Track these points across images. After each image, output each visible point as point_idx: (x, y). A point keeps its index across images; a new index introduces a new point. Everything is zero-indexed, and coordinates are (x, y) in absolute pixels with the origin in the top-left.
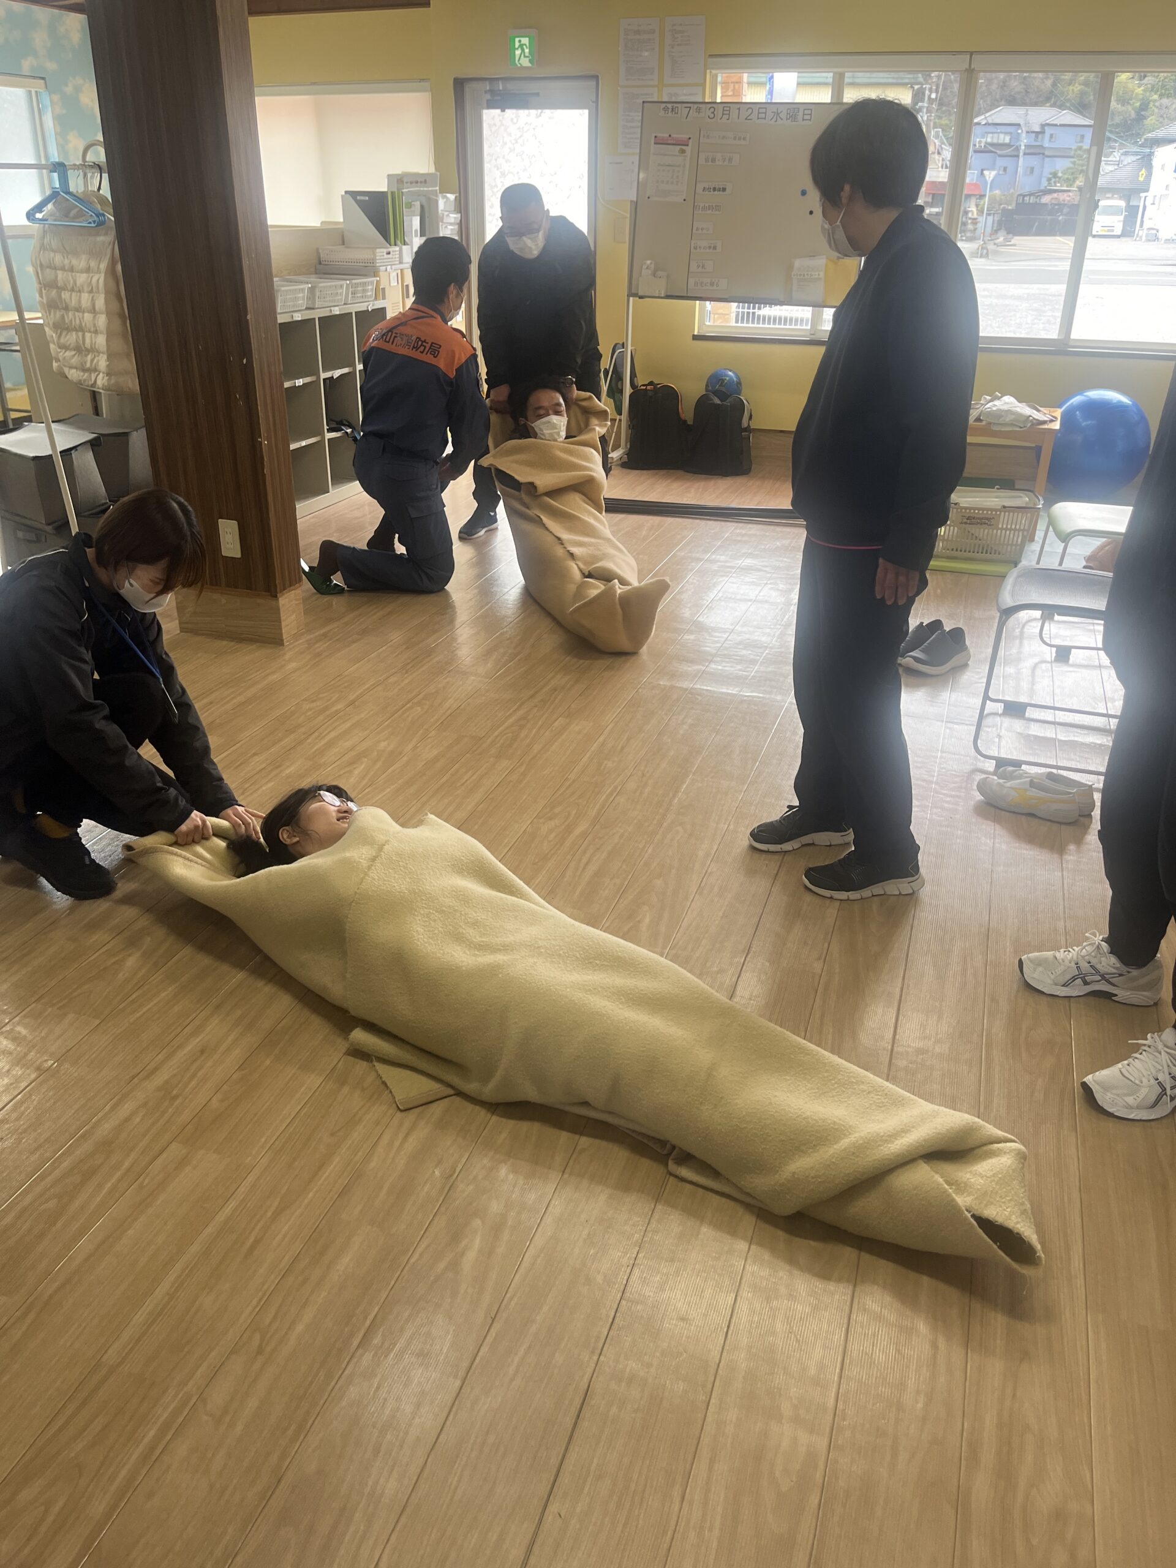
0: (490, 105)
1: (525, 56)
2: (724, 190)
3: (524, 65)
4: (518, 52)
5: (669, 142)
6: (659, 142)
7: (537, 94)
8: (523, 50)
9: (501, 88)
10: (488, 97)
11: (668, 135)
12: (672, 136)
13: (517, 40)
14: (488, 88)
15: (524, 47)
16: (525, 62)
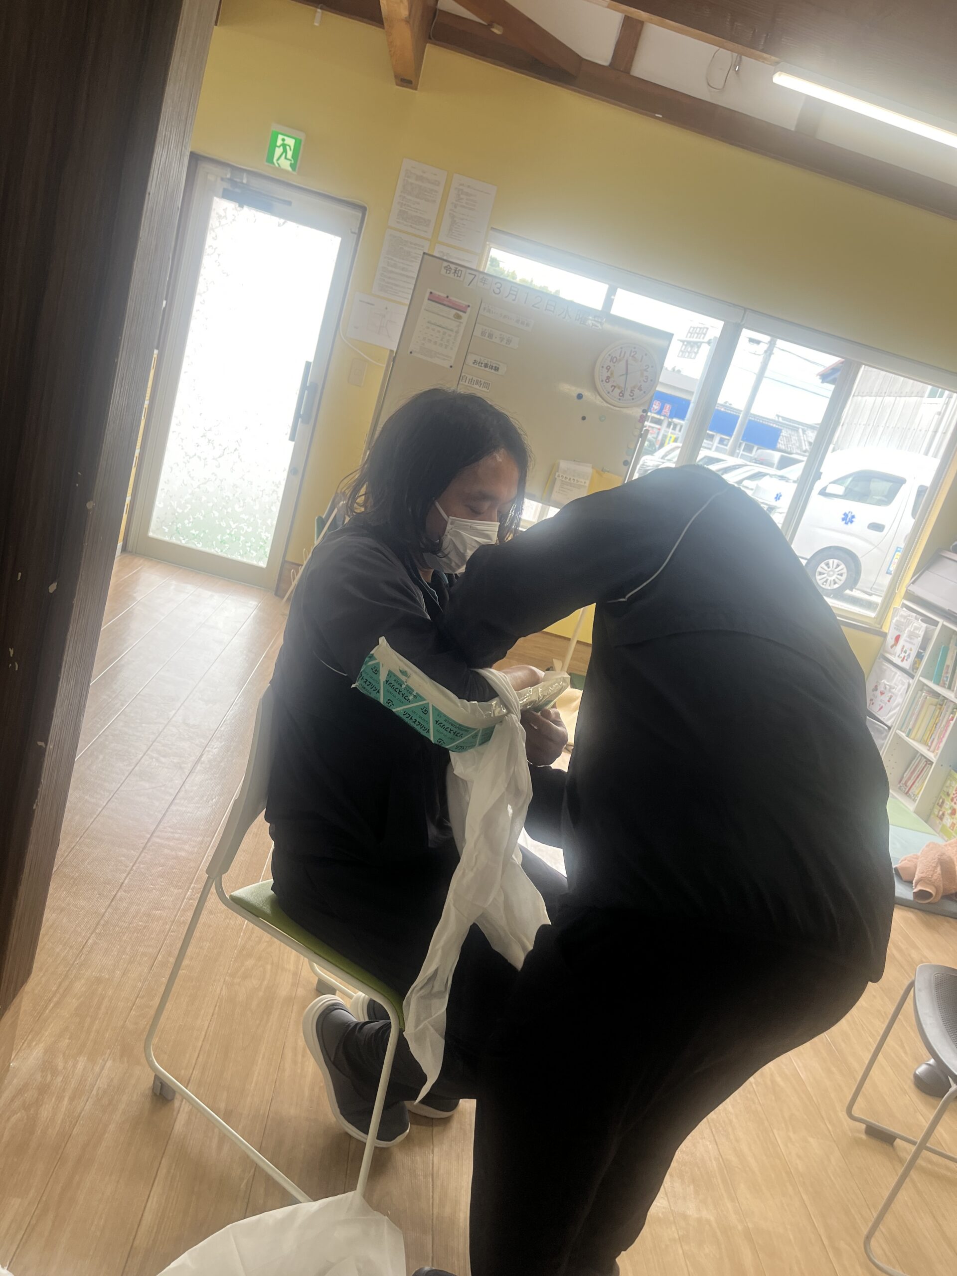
0: (227, 195)
1: (286, 158)
2: (497, 369)
3: (282, 167)
4: (279, 151)
5: (445, 303)
6: (433, 298)
7: (289, 203)
8: (285, 151)
9: (245, 181)
10: (226, 185)
11: (445, 296)
12: (449, 298)
13: (280, 137)
14: (229, 176)
15: (288, 147)
16: (285, 164)
